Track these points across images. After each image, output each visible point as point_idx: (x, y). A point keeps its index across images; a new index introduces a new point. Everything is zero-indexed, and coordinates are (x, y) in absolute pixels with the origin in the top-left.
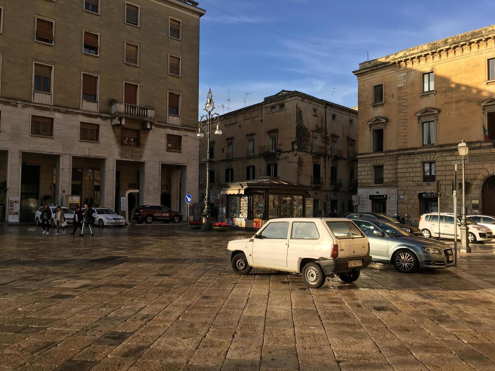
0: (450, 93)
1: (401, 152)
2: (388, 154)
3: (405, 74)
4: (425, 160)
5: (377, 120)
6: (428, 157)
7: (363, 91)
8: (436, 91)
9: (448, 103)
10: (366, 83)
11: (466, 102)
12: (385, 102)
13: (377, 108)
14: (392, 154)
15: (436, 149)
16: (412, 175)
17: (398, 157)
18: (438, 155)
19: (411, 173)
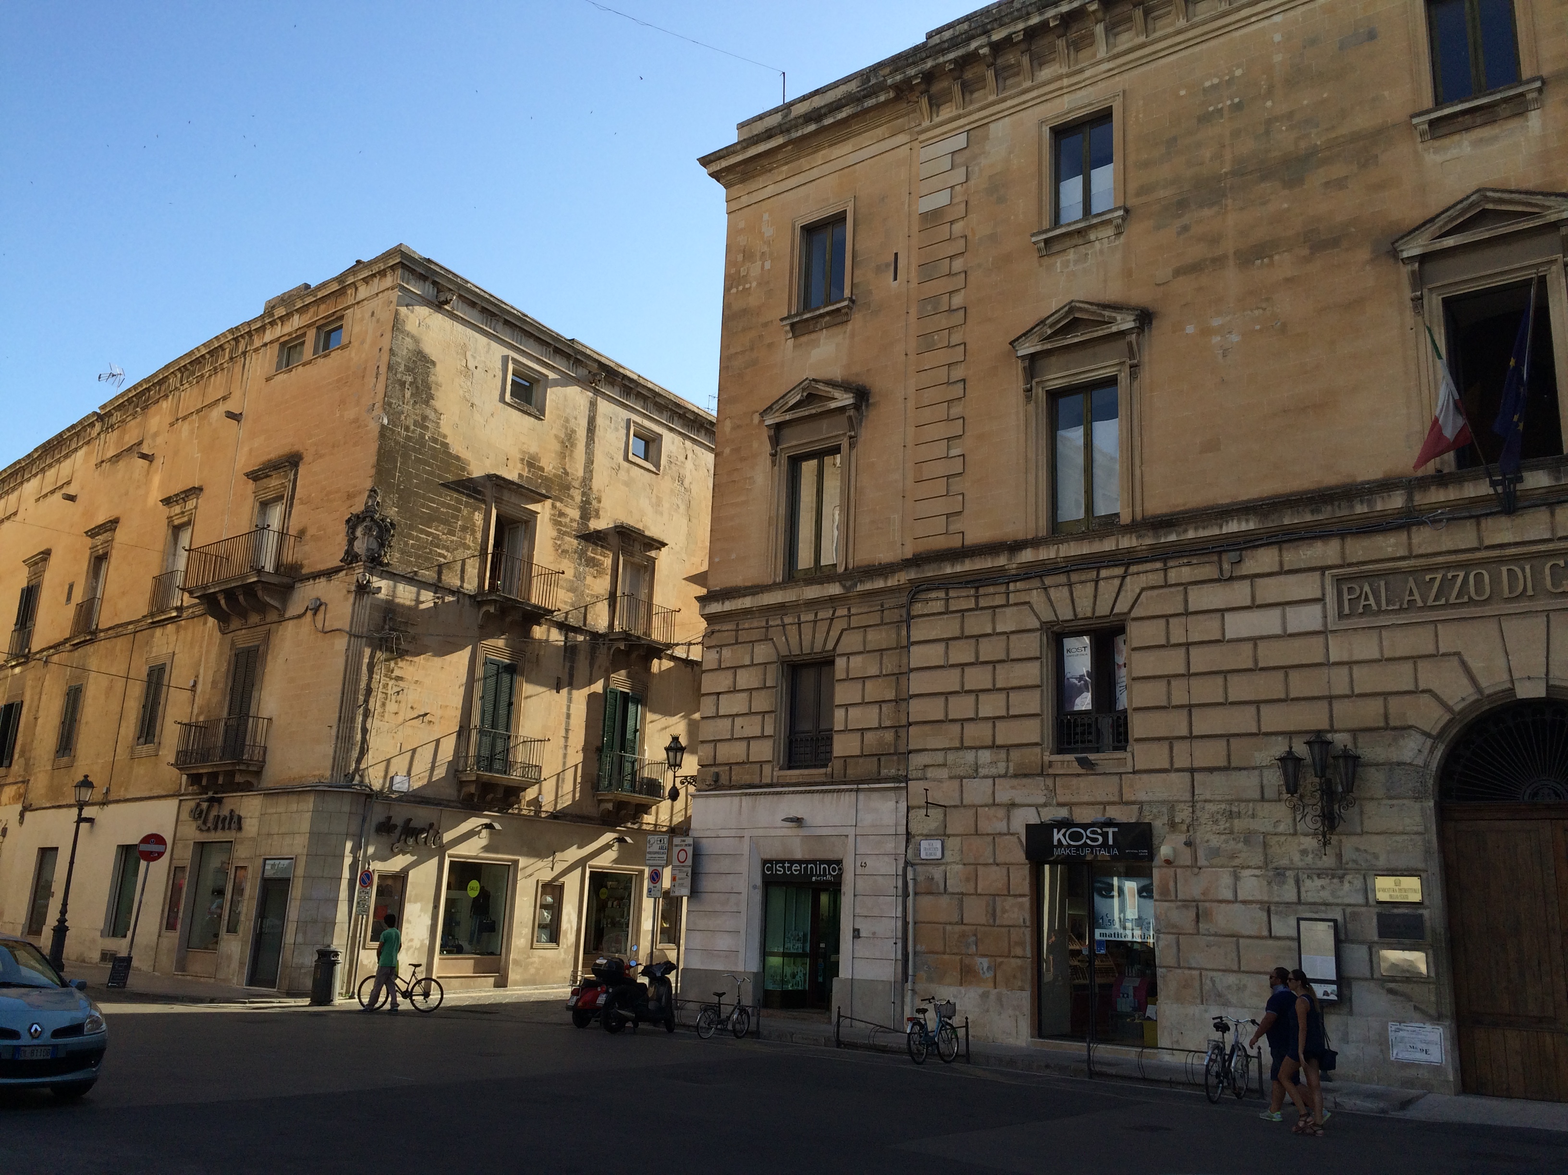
0: (1207, 212)
1: (930, 572)
2: (860, 588)
3: (960, 141)
4: (1065, 613)
5: (811, 398)
6: (1084, 593)
7: (748, 255)
8: (1127, 211)
9: (1194, 268)
10: (766, 217)
11: (1306, 252)
12: (852, 301)
13: (813, 336)
14: (879, 584)
15: (1127, 542)
16: (990, 706)
17: (912, 600)
18: (1144, 580)
19: (982, 697)
